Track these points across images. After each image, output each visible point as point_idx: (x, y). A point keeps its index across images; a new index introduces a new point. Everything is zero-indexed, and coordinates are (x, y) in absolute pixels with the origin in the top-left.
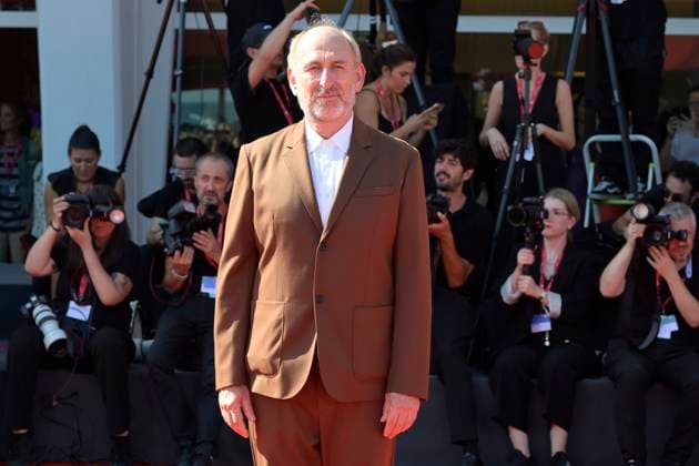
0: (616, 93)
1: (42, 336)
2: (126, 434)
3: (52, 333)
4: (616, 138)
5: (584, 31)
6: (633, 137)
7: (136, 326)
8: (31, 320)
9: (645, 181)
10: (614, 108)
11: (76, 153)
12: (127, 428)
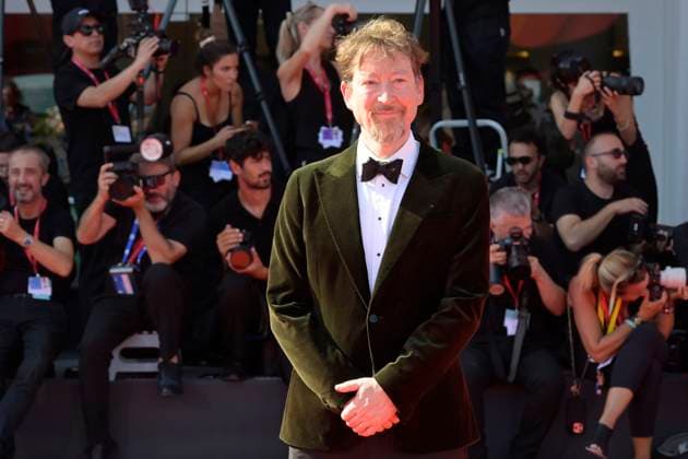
0: (461, 77)
4: (464, 123)
5: (427, 10)
6: (481, 122)
10: (460, 92)
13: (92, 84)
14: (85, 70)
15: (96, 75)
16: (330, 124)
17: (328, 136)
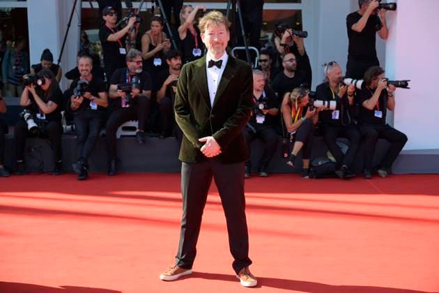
0: (243, 32)
1: (27, 125)
2: (60, 161)
3: (31, 124)
4: (244, 48)
5: (231, 8)
6: (250, 48)
7: (64, 121)
9: (254, 64)
11: (44, 62)
12: (60, 159)
13: (112, 33)
14: (110, 28)
15: (114, 30)
16: (197, 48)
17: (196, 52)
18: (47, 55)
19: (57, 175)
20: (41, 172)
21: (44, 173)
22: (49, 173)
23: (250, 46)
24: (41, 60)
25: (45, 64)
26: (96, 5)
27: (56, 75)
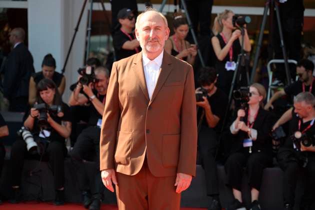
1: (26, 145)
2: (62, 189)
3: (31, 143)
4: (282, 61)
5: (268, 13)
6: (290, 61)
8: (21, 137)
10: (281, 48)
11: (45, 68)
12: (63, 186)
14: (126, 34)
15: (131, 36)
16: (231, 60)
17: (230, 65)
18: (49, 60)
19: (58, 205)
20: (39, 200)
21: (43, 202)
22: (49, 202)
23: (290, 59)
24: (42, 66)
25: (47, 72)
26: (108, 7)
27: (58, 86)
